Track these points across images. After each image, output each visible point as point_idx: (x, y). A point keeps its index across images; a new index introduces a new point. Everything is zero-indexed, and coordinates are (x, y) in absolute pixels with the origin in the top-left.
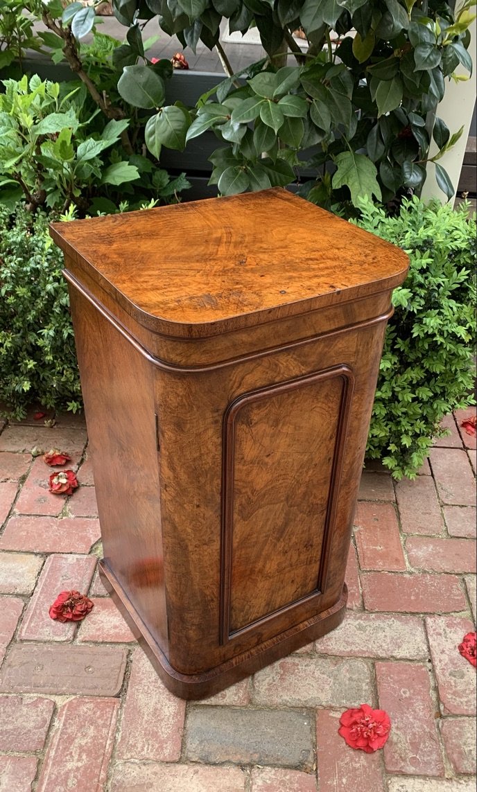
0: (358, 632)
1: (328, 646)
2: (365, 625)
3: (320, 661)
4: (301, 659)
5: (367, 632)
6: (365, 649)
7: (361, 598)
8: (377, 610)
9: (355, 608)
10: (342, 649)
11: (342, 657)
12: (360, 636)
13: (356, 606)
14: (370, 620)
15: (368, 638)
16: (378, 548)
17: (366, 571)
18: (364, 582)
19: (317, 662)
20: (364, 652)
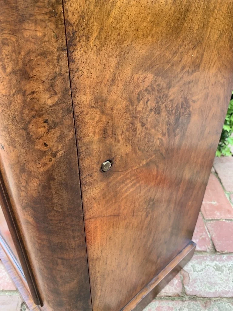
0: (217, 273)
1: (195, 287)
2: (220, 266)
3: (192, 303)
4: (174, 302)
5: (224, 272)
6: (227, 289)
7: (211, 241)
8: (226, 251)
9: (208, 250)
10: (208, 290)
11: (210, 299)
12: (220, 276)
13: (208, 248)
14: (223, 261)
15: (227, 278)
16: (213, 203)
17: (209, 220)
18: (210, 228)
19: (189, 305)
20: (227, 292)
